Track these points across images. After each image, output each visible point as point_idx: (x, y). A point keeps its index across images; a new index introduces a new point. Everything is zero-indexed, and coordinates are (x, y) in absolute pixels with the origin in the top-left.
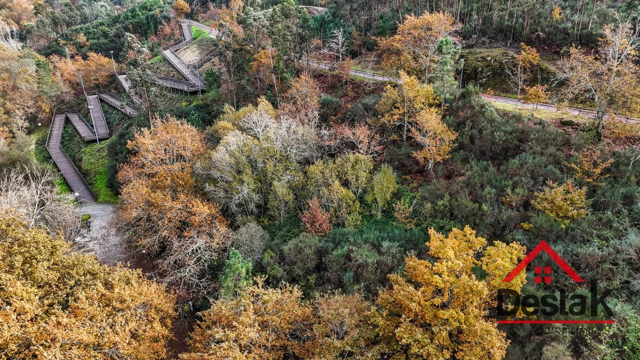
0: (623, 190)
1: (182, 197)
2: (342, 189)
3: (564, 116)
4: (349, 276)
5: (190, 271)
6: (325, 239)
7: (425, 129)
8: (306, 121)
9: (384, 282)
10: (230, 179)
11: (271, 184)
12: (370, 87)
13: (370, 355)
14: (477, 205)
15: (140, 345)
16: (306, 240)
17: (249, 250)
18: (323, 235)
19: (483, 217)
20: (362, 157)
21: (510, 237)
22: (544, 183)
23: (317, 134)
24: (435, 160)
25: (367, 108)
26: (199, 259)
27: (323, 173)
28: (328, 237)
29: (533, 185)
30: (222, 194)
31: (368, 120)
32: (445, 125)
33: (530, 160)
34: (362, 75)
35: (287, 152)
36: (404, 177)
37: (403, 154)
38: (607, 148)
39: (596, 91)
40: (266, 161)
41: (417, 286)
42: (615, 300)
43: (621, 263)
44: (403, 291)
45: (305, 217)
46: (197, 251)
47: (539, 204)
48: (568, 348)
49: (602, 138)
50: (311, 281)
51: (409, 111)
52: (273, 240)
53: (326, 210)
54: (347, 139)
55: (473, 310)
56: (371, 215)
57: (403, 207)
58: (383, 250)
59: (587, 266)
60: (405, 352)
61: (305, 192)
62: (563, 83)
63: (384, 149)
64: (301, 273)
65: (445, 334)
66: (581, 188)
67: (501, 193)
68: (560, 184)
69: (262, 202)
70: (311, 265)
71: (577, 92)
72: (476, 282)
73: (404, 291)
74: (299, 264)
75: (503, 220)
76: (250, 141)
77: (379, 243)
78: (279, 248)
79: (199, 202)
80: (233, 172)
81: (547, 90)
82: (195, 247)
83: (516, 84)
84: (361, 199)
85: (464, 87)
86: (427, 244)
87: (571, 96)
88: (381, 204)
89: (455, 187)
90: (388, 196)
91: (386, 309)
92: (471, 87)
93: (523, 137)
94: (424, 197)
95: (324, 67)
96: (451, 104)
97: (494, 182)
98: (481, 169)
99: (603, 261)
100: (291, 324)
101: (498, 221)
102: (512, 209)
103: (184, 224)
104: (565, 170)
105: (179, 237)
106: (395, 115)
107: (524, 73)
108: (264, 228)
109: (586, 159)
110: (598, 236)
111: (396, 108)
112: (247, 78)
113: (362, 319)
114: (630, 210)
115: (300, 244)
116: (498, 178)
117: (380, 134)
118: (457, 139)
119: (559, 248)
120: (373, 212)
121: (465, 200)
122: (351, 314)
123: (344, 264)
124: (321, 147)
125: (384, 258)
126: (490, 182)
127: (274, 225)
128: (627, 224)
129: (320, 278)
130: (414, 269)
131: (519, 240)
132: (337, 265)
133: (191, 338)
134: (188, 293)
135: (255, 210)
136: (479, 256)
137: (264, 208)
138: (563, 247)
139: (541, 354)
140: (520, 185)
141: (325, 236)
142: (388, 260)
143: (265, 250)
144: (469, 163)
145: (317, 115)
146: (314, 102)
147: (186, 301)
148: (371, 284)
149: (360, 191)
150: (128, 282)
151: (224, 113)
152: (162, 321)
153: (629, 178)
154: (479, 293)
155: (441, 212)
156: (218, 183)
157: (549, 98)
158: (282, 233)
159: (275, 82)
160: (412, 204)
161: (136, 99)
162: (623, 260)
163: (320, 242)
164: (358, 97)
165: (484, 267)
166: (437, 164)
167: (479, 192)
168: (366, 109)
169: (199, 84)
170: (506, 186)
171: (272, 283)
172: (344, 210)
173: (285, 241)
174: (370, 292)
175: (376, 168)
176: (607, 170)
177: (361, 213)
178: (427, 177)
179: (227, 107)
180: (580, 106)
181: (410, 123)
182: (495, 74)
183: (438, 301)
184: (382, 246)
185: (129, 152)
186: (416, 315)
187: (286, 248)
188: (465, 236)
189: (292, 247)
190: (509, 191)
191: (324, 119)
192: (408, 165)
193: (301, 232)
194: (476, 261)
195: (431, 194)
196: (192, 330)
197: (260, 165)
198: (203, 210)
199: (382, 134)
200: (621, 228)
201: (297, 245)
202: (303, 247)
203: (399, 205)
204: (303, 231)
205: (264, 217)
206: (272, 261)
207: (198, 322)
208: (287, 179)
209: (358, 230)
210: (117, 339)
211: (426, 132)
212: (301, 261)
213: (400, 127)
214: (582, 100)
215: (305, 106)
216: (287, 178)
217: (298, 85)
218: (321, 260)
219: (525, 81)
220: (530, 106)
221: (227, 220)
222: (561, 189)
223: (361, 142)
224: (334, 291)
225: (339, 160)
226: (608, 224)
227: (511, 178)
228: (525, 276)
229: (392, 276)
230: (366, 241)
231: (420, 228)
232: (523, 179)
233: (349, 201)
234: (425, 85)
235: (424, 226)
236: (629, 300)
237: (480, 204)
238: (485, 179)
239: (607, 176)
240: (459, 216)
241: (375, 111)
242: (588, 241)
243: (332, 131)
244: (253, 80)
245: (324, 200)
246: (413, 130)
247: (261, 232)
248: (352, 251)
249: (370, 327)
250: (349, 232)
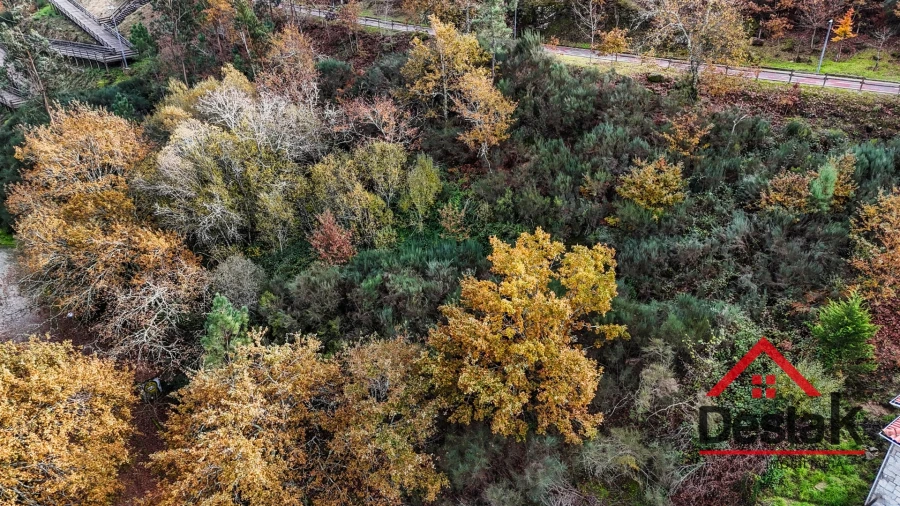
0: (725, 163)
1: (120, 228)
2: (367, 194)
3: (651, 70)
4: (386, 313)
5: (150, 335)
6: (348, 266)
7: (473, 100)
8: (301, 98)
9: (436, 316)
10: (193, 194)
11: (256, 198)
12: (389, 42)
13: (424, 415)
14: (548, 200)
15: (86, 449)
16: (321, 271)
17: (237, 295)
18: (345, 262)
19: (558, 215)
20: (390, 146)
21: (592, 237)
22: (630, 163)
23: (319, 116)
24: (489, 143)
25: (388, 74)
26: (161, 317)
27: (335, 174)
28: (353, 264)
29: (617, 167)
30: (183, 217)
31: (391, 91)
32: (499, 92)
33: (608, 128)
34: (375, 24)
35: (275, 147)
36: (450, 170)
37: (446, 138)
38: (704, 109)
39: (688, 33)
40: (246, 162)
41: (480, 316)
42: (721, 302)
43: (726, 255)
44: (461, 324)
45: (316, 239)
46: (156, 304)
47: (625, 190)
48: (670, 368)
49: (698, 96)
50: (334, 327)
51: (447, 74)
52: (271, 277)
53: (346, 227)
54: (365, 120)
55: (556, 337)
56: (410, 228)
57: (451, 213)
58: (429, 274)
59: (687, 264)
60: (471, 403)
61: (312, 204)
62: (648, 24)
63: (419, 131)
64: (318, 318)
65: (521, 373)
66: (675, 165)
67: (578, 180)
68: (650, 161)
69: (246, 224)
70: (332, 305)
71: (665, 35)
72: (556, 301)
73: (463, 324)
74: (315, 306)
75: (581, 216)
76: (217, 133)
77: (424, 264)
78: (281, 287)
79: (149, 233)
80: (194, 183)
81: (628, 35)
82: (152, 299)
83: (588, 28)
84: (394, 206)
85: (519, 35)
86: (489, 257)
87: (658, 42)
88: (421, 212)
89: (518, 178)
90: (431, 199)
91: (440, 351)
92: (528, 36)
93: (600, 102)
94: (478, 195)
95: (318, 13)
96: (504, 61)
97: (567, 167)
98: (550, 150)
99: (705, 255)
100: (312, 389)
101: (577, 218)
102: (593, 200)
103: (130, 267)
104: (656, 142)
105: (125, 287)
106: (428, 81)
107: (598, 13)
108: (255, 261)
109: (681, 126)
110: (699, 225)
111: (430, 71)
112: (199, 36)
113: (410, 368)
114: (735, 188)
115: (313, 278)
116: (572, 160)
117: (411, 111)
118: (516, 112)
119: (652, 245)
120: (412, 223)
121: (532, 194)
122: (394, 365)
123: (379, 298)
124: (326, 136)
125: (432, 284)
126: (562, 167)
127: (270, 255)
128: (733, 205)
129: (347, 322)
130: (475, 295)
131: (604, 241)
132: (369, 300)
133: (166, 430)
134: (152, 367)
135: (238, 236)
136: (555, 266)
137: (252, 233)
138: (658, 243)
139: (639, 380)
140: (601, 167)
141: (348, 263)
142: (437, 285)
143: (260, 293)
144: (533, 143)
145: (316, 88)
146: (308, 68)
147: (148, 379)
148: (418, 320)
149: (391, 195)
150: (52, 362)
151: (169, 93)
152: (117, 412)
153: (732, 146)
154: (561, 314)
155: (503, 214)
156: (174, 201)
157: (631, 47)
158: (284, 266)
159: (244, 40)
160: (463, 207)
161: (19, 79)
162: (729, 252)
163: (341, 271)
164: (374, 58)
165: (563, 281)
166: (492, 148)
167: (550, 182)
168: (387, 75)
169: (122, 50)
170: (583, 171)
171: (273, 337)
172: (372, 223)
173: (289, 276)
174: (417, 331)
175: (409, 164)
176: (706, 139)
177: (396, 226)
178: (481, 167)
179: (173, 84)
180: (670, 54)
181: (451, 92)
182: (559, 15)
183: (510, 332)
184: (427, 268)
185: (20, 164)
186: (483, 353)
187: (292, 286)
188: (537, 242)
189: (302, 284)
190: (587, 177)
191: (327, 94)
192: (453, 153)
193: (312, 261)
194: (553, 274)
195: (488, 191)
196: (165, 418)
197: (238, 169)
198: (157, 244)
199: (414, 110)
200: (725, 211)
201: (309, 279)
202: (318, 282)
203: (446, 210)
204: (314, 260)
205: (253, 245)
206: (273, 307)
207: (174, 406)
208: (280, 187)
209: (392, 251)
210: (49, 448)
211: (475, 103)
212: (317, 302)
213: (438, 99)
214: (671, 47)
215: (296, 75)
216: (281, 185)
217: (281, 44)
218: (346, 296)
219: (599, 23)
220: (608, 59)
221: (197, 256)
222: (651, 168)
223: (385, 124)
224: (367, 336)
225: (360, 152)
226: (709, 208)
227: (590, 160)
228: (616, 286)
229: (445, 308)
230: (405, 264)
231: (476, 238)
232: (604, 158)
233: (377, 210)
234: (466, 36)
235: (482, 234)
236: (736, 300)
237: (553, 198)
238: (556, 163)
239: (706, 146)
240: (527, 217)
241: (401, 77)
242: (687, 232)
243: (341, 111)
244: (208, 38)
245: (342, 213)
246: (457, 102)
247: (251, 267)
248: (387, 280)
249: (422, 378)
250: (380, 255)
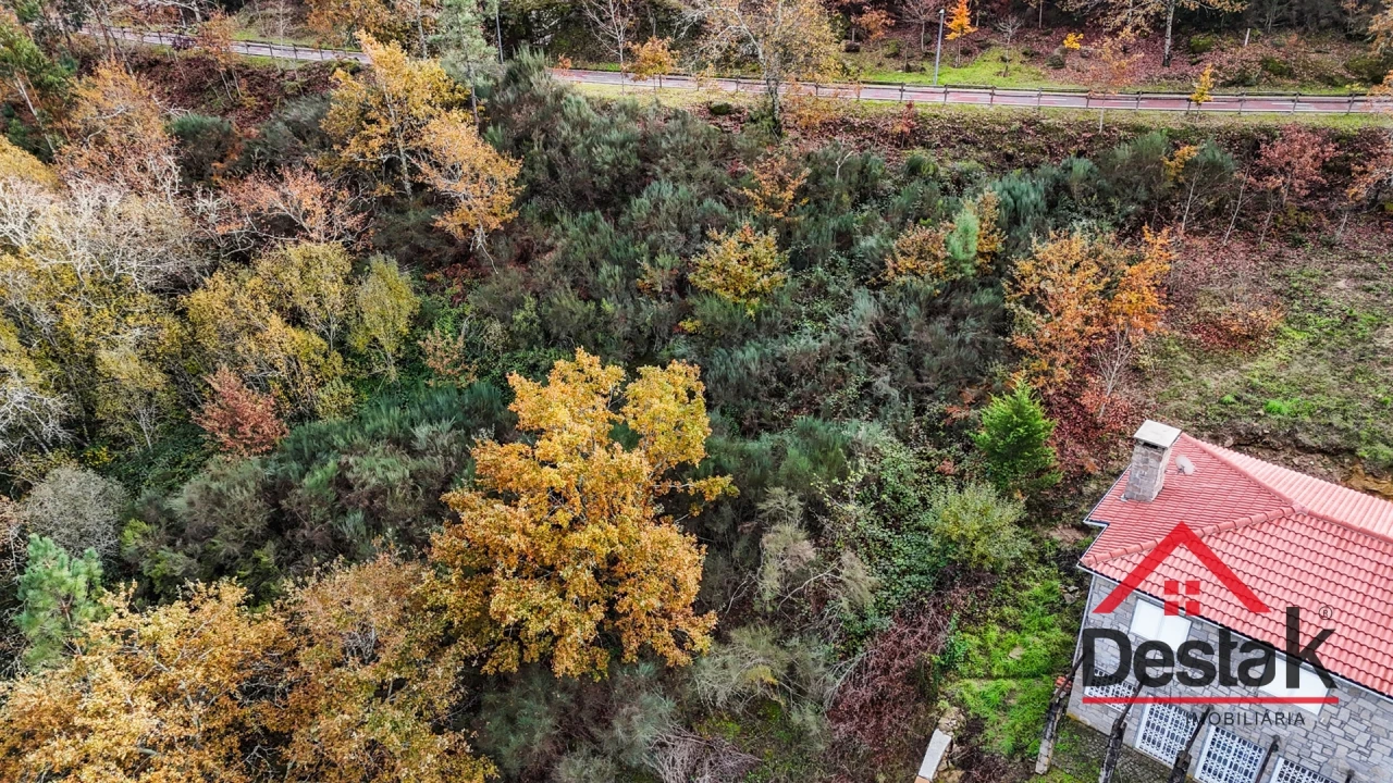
0: (833, 223)
2: (292, 332)
3: (713, 97)
4: (355, 520)
6: (275, 456)
7: (450, 161)
8: (147, 183)
9: (438, 512)
11: (91, 361)
12: (293, 79)
13: (439, 672)
14: (592, 306)
16: (228, 471)
17: (76, 535)
18: (268, 449)
19: (610, 327)
20: (319, 249)
21: (665, 353)
22: (704, 237)
23: (187, 212)
24: (487, 227)
25: (301, 131)
27: (231, 304)
28: (283, 451)
29: (686, 244)
31: (309, 158)
32: (490, 147)
33: (666, 190)
34: (265, 52)
35: (111, 271)
36: (428, 276)
37: (414, 226)
38: (795, 148)
39: (756, 39)
41: (510, 499)
42: (855, 421)
43: (852, 354)
44: (482, 518)
45: (210, 418)
47: (702, 279)
48: (800, 527)
49: (783, 130)
50: (265, 560)
51: (401, 124)
52: (136, 493)
53: (261, 391)
54: (270, 210)
55: (632, 512)
56: (374, 377)
57: (441, 344)
58: (419, 446)
59: (802, 374)
60: (515, 638)
61: (194, 359)
62: (698, 29)
63: (367, 219)
64: (236, 549)
65: (588, 576)
66: (766, 233)
67: (632, 271)
68: (731, 231)
69: (76, 410)
70: (256, 524)
71: (724, 44)
72: (626, 456)
73: (485, 517)
74: (226, 530)
75: (645, 324)
77: (407, 432)
78: (158, 507)
81: (673, 47)
83: (612, 39)
84: (341, 345)
85: (509, 56)
86: (512, 407)
87: (716, 54)
88: (390, 348)
89: (541, 277)
90: (404, 329)
91: (454, 567)
92: (525, 55)
93: (647, 150)
94: (482, 311)
95: (158, 39)
96: (490, 98)
97: (613, 252)
98: (583, 229)
99: (824, 359)
100: (239, 668)
101: (638, 328)
102: (658, 299)
104: (734, 202)
106: (370, 138)
107: (623, 15)
108: (102, 471)
109: (765, 176)
110: (810, 316)
111: (371, 122)
113: (407, 603)
114: (851, 257)
115: (214, 485)
116: (618, 241)
117: (350, 188)
118: (522, 175)
119: (750, 353)
120: (377, 370)
121: (566, 300)
122: (380, 603)
123: (337, 499)
124: (204, 244)
125: (426, 462)
126: (606, 254)
127: (129, 458)
128: (851, 282)
129: (288, 548)
130: (498, 469)
131: (683, 356)
132: (320, 506)
135: (62, 435)
136: (616, 404)
137: (87, 425)
138: (757, 349)
139: (759, 553)
140: (663, 248)
141: (274, 450)
142: (437, 464)
144: (556, 221)
145: (173, 165)
146: (155, 133)
148: (410, 524)
149: (334, 327)
153: (839, 197)
154: (635, 475)
155: (525, 335)
157: (680, 64)
158: (158, 471)
160: (459, 332)
162: (855, 349)
163: (264, 465)
164: (271, 107)
165: (632, 424)
166: (493, 235)
167: (590, 278)
168: (298, 134)
170: (638, 256)
171: (154, 594)
172: (308, 379)
173: (171, 488)
174: (411, 541)
175: (358, 270)
176: (802, 191)
177: (351, 378)
178: (479, 267)
180: (737, 72)
181: (412, 153)
182: (566, 22)
183: (563, 517)
184: (414, 437)
186: (523, 556)
187: (178, 504)
188: (581, 371)
189: (196, 497)
190: (646, 265)
191: (194, 173)
192: (430, 248)
193: (209, 455)
194: (613, 416)
195: (495, 302)
197: (45, 319)
199: (353, 185)
200: (842, 292)
201: (207, 486)
202: (225, 489)
203: (432, 341)
204: (213, 452)
205: (94, 445)
206: (149, 544)
208: (130, 339)
209: (349, 418)
211: (453, 167)
212: (229, 523)
213: (392, 165)
214: (736, 61)
215: (132, 146)
216: (130, 337)
217: (92, 94)
218: (277, 505)
219: (628, 31)
220: (649, 85)
222: (733, 241)
223: (307, 214)
224: (327, 564)
225: (264, 265)
226: (821, 290)
227: (644, 239)
228: (707, 421)
229: (452, 497)
230: (375, 437)
231: (487, 379)
232: (665, 234)
233: (313, 355)
234: (424, 62)
235: (496, 372)
236: (875, 415)
237: (598, 302)
238: (595, 248)
239: (805, 201)
240: (563, 336)
241: (323, 135)
242: (796, 328)
243: (225, 199)
245: (251, 369)
246: (424, 167)
247: (95, 483)
248: (348, 467)
249: (430, 614)
250: (330, 428)
